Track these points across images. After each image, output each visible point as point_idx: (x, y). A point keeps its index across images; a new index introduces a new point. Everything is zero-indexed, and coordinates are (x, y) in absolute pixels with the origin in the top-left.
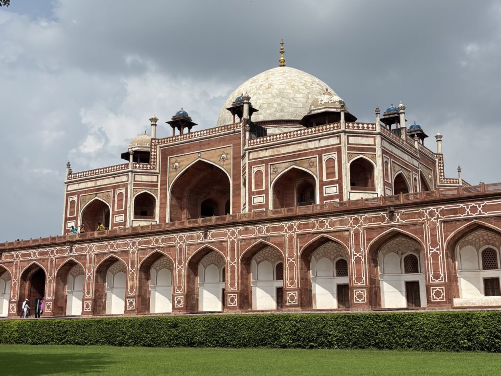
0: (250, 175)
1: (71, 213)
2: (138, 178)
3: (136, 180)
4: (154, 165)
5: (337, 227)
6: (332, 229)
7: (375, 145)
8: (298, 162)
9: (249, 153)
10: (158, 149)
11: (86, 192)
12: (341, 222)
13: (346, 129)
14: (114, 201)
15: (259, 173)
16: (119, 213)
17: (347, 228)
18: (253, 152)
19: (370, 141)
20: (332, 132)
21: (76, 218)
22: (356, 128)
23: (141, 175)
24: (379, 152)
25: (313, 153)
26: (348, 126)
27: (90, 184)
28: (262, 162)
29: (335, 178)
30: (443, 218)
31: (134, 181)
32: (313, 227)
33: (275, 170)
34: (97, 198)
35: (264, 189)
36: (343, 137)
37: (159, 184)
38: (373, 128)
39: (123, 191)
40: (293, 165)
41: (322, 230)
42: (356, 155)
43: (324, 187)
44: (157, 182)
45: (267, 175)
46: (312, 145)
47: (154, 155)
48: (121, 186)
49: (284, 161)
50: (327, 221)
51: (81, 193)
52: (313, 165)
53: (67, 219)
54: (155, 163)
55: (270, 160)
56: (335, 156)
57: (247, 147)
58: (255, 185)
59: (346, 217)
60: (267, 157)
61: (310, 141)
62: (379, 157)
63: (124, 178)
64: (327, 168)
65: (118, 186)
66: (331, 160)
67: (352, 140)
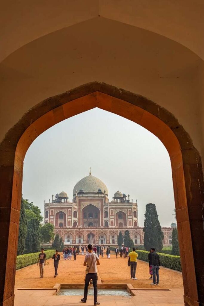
4: (77, 203)
8: (122, 210)
9: (109, 206)
10: (78, 199)
14: (67, 212)
16: (69, 216)
20: (130, 205)
21: (54, 216)
23: (75, 206)
25: (126, 208)
27: (59, 207)
29: (131, 215)
34: (61, 211)
35: (113, 215)
37: (78, 208)
43: (128, 216)
45: (114, 212)
49: (119, 209)
51: (55, 209)
52: (126, 211)
55: (115, 208)
58: (111, 213)
66: (130, 211)
67: (134, 207)
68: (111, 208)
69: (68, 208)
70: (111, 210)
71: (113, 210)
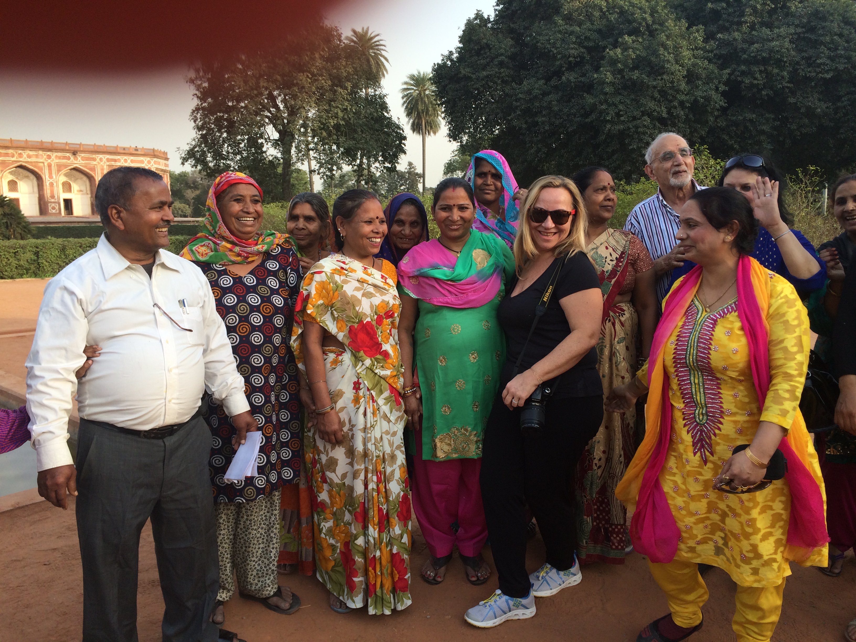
5: (33, 159)
6: (29, 160)
12: (37, 156)
17: (41, 161)
30: (108, 163)
32: (13, 156)
41: (21, 159)
50: (25, 154)
59: (41, 152)
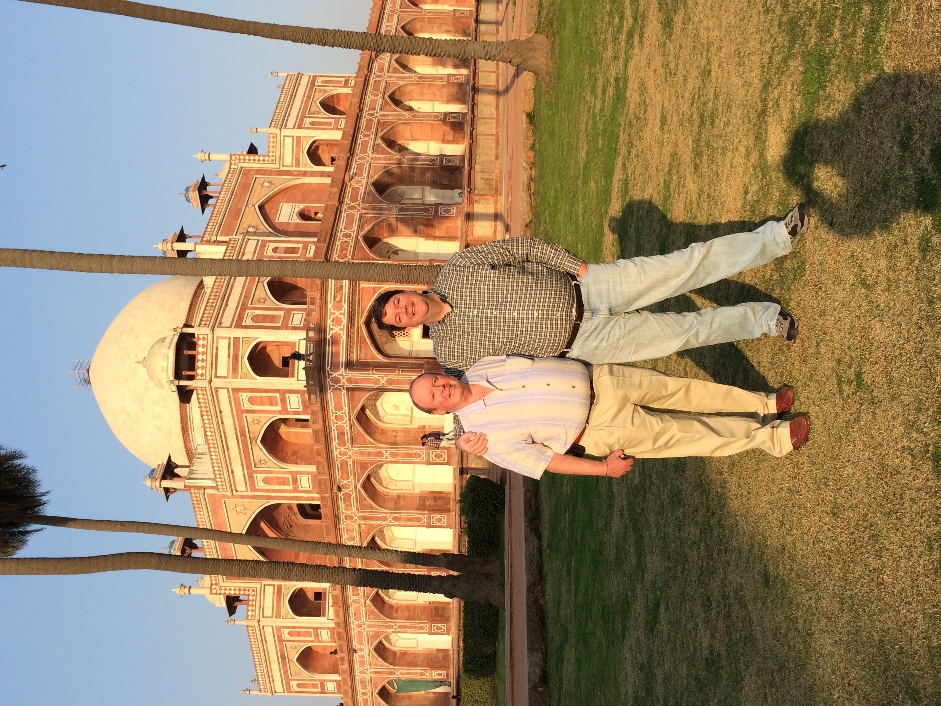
0: (268, 491)
1: (315, 686)
2: (268, 612)
3: (271, 615)
4: (249, 590)
7: (230, 338)
8: (252, 436)
9: (237, 491)
10: (225, 584)
11: (286, 672)
13: (205, 379)
14: (299, 641)
15: (266, 481)
16: (317, 635)
18: (235, 488)
19: (223, 345)
20: (209, 397)
21: (322, 683)
22: (204, 364)
23: (263, 608)
24: (240, 333)
25: (240, 419)
26: (202, 375)
27: (275, 667)
28: (251, 477)
29: (276, 397)
31: (272, 617)
33: (262, 462)
34: (295, 660)
35: (290, 476)
36: (216, 383)
37: (276, 583)
38: (204, 339)
39: (286, 631)
40: (256, 442)
42: (244, 366)
43: (289, 409)
44: (274, 586)
45: (270, 472)
46: (228, 421)
47: (235, 590)
48: (279, 634)
49: (251, 452)
51: (287, 677)
52: (258, 420)
53: (323, 691)
54: (247, 589)
55: (249, 467)
56: (244, 396)
57: (229, 493)
58: (284, 485)
60: (243, 471)
61: (222, 423)
62: (247, 334)
63: (268, 631)
64: (262, 404)
65: (280, 637)
66: (251, 400)
67: (222, 371)
68: (252, 484)
69: (281, 640)
70: (261, 485)
71: (259, 478)
